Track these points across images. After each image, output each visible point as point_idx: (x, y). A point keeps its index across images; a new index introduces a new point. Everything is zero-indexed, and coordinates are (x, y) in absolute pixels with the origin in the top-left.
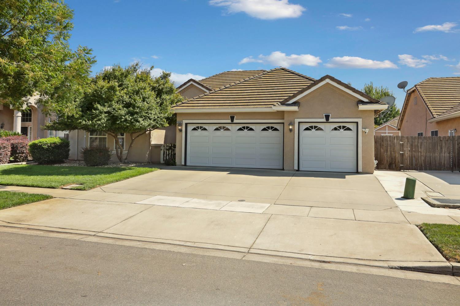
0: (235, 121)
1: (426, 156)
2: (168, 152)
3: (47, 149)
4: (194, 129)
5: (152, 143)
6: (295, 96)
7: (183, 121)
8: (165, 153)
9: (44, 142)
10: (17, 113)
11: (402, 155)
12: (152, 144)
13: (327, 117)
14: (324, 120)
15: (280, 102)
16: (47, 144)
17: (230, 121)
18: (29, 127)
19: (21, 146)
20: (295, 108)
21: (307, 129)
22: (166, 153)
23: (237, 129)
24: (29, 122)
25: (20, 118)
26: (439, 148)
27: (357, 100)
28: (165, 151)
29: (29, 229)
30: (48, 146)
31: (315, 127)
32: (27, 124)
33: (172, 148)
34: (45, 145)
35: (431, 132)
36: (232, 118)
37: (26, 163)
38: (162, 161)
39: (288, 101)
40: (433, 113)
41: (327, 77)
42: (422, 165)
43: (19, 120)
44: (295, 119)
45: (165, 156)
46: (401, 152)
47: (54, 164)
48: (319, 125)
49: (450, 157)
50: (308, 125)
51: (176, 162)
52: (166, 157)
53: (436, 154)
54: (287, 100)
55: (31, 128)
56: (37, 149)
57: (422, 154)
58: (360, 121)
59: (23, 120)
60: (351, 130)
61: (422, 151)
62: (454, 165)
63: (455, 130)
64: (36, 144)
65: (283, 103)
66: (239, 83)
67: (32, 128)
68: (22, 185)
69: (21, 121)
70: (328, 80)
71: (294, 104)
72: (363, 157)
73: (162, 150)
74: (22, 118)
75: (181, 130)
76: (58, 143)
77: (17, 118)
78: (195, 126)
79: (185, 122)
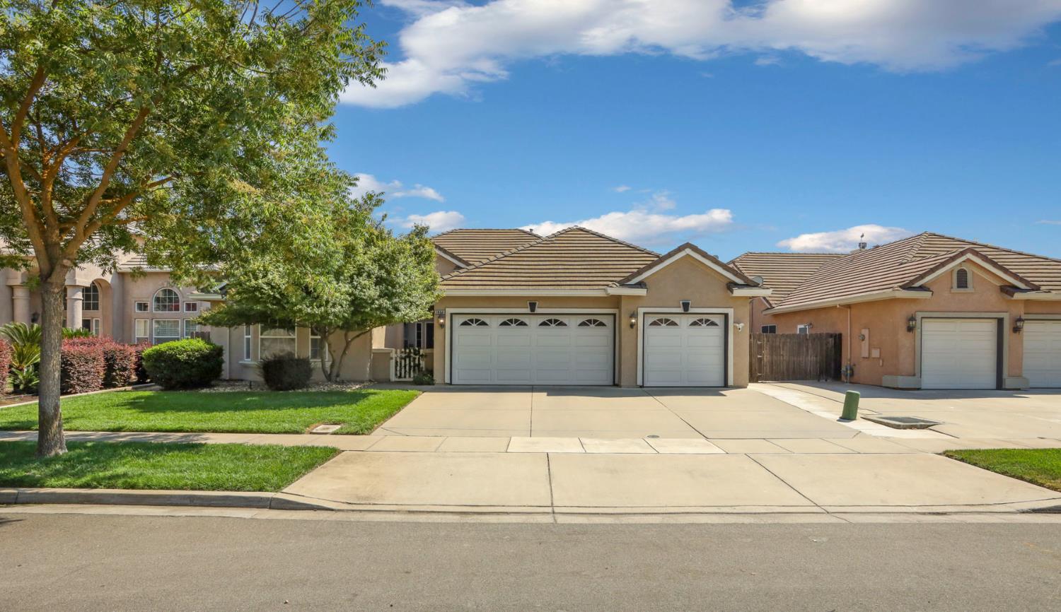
0: (538, 310)
1: (789, 361)
2: (403, 361)
3: (186, 362)
4: (465, 324)
5: (373, 348)
6: (640, 272)
7: (447, 309)
8: (399, 364)
9: (180, 348)
10: (74, 294)
11: (760, 360)
12: (375, 349)
13: (686, 306)
14: (681, 310)
15: (619, 282)
16: (186, 351)
17: (528, 310)
18: (94, 319)
19: (122, 356)
20: (641, 292)
21: (654, 323)
22: (401, 364)
23: (540, 323)
24: (93, 309)
25: (80, 303)
26: (805, 349)
27: (726, 282)
28: (398, 360)
29: (410, 512)
30: (189, 356)
31: (667, 320)
32: (91, 313)
33: (412, 355)
34: (181, 352)
35: (763, 327)
36: (533, 306)
37: (133, 389)
38: (393, 378)
39: (630, 280)
40: (771, 302)
41: (688, 245)
42: (783, 373)
43: (79, 305)
44: (639, 309)
45: (398, 368)
46: (759, 356)
47: (202, 389)
48: (672, 318)
49: (816, 361)
50: (655, 318)
51: (434, 378)
52: (401, 370)
53: (801, 359)
54: (628, 279)
55: (97, 321)
56: (165, 361)
57: (785, 358)
58: (730, 312)
59: (86, 307)
60: (716, 325)
61: (785, 354)
62: (821, 373)
63: (811, 324)
64: (162, 352)
65: (622, 284)
66: (523, 248)
67: (100, 324)
68: (225, 429)
69: (83, 309)
70: (688, 251)
71: (641, 285)
72: (734, 364)
73: (392, 358)
74: (83, 303)
75: (442, 326)
76: (205, 350)
77: (73, 303)
78: (466, 318)
79: (449, 311)
